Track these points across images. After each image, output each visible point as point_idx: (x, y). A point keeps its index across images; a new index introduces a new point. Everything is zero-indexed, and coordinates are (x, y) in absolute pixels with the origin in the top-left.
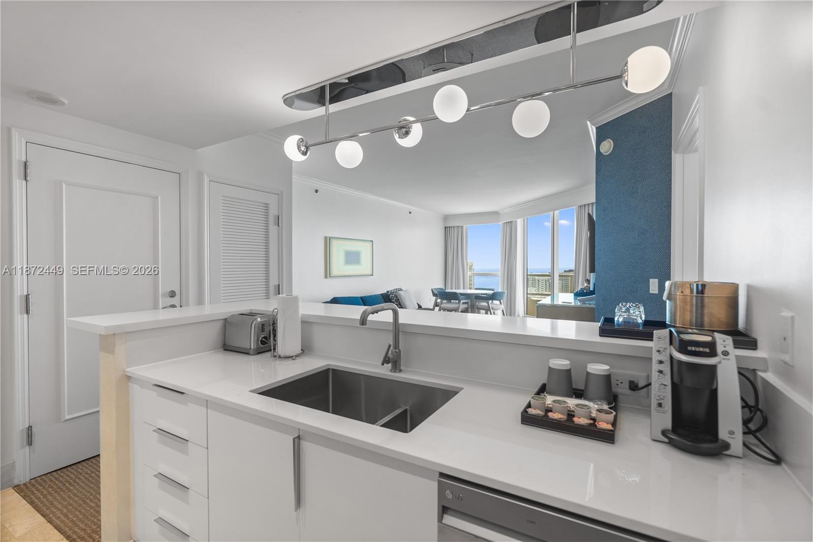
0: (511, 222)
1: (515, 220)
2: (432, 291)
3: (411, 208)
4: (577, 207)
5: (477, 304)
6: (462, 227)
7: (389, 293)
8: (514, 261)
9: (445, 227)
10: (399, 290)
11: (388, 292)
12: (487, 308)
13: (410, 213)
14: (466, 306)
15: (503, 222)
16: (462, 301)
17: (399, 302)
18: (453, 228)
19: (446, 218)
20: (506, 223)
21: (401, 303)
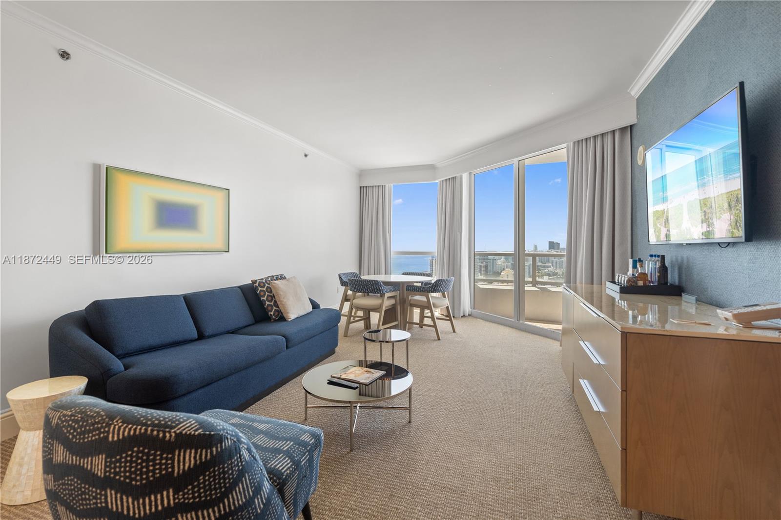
0: (454, 178)
1: (459, 175)
2: (340, 278)
3: (309, 149)
4: (572, 143)
5: (410, 298)
6: (384, 187)
7: (257, 284)
8: (458, 233)
9: (361, 187)
10: (277, 279)
11: (254, 282)
12: (426, 305)
13: (306, 156)
14: (392, 302)
15: (441, 179)
16: (387, 295)
17: (275, 302)
18: (371, 189)
19: (362, 173)
20: (446, 180)
21: (278, 303)
